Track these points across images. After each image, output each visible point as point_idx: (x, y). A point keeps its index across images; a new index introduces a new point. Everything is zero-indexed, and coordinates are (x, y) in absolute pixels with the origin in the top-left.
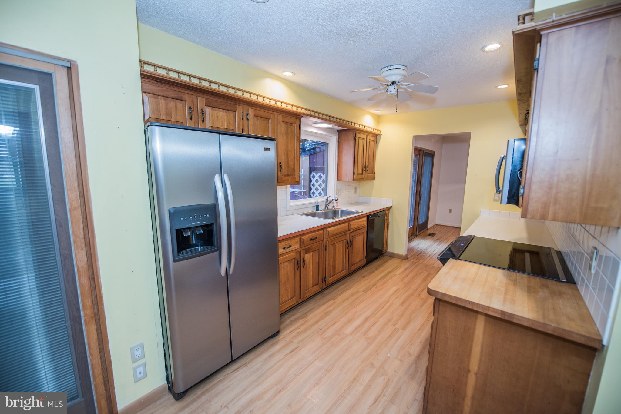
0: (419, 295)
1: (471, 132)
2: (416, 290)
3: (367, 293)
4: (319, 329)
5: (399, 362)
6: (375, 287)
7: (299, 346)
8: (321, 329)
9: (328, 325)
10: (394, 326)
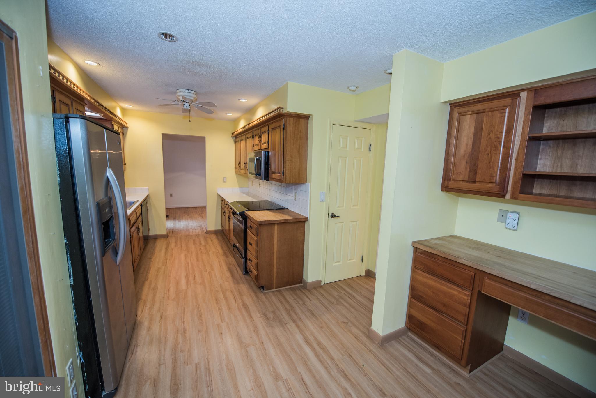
0: (201, 252)
1: (205, 137)
2: (197, 251)
3: (167, 265)
4: (162, 298)
5: (227, 282)
6: (168, 260)
7: (162, 313)
8: (164, 297)
9: (166, 293)
10: (206, 271)
